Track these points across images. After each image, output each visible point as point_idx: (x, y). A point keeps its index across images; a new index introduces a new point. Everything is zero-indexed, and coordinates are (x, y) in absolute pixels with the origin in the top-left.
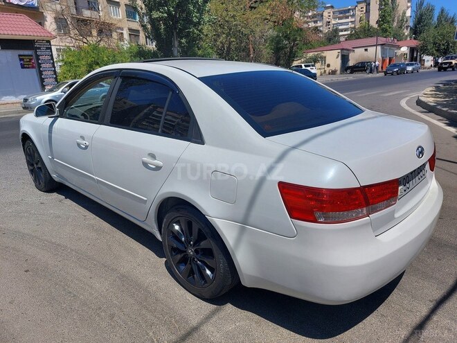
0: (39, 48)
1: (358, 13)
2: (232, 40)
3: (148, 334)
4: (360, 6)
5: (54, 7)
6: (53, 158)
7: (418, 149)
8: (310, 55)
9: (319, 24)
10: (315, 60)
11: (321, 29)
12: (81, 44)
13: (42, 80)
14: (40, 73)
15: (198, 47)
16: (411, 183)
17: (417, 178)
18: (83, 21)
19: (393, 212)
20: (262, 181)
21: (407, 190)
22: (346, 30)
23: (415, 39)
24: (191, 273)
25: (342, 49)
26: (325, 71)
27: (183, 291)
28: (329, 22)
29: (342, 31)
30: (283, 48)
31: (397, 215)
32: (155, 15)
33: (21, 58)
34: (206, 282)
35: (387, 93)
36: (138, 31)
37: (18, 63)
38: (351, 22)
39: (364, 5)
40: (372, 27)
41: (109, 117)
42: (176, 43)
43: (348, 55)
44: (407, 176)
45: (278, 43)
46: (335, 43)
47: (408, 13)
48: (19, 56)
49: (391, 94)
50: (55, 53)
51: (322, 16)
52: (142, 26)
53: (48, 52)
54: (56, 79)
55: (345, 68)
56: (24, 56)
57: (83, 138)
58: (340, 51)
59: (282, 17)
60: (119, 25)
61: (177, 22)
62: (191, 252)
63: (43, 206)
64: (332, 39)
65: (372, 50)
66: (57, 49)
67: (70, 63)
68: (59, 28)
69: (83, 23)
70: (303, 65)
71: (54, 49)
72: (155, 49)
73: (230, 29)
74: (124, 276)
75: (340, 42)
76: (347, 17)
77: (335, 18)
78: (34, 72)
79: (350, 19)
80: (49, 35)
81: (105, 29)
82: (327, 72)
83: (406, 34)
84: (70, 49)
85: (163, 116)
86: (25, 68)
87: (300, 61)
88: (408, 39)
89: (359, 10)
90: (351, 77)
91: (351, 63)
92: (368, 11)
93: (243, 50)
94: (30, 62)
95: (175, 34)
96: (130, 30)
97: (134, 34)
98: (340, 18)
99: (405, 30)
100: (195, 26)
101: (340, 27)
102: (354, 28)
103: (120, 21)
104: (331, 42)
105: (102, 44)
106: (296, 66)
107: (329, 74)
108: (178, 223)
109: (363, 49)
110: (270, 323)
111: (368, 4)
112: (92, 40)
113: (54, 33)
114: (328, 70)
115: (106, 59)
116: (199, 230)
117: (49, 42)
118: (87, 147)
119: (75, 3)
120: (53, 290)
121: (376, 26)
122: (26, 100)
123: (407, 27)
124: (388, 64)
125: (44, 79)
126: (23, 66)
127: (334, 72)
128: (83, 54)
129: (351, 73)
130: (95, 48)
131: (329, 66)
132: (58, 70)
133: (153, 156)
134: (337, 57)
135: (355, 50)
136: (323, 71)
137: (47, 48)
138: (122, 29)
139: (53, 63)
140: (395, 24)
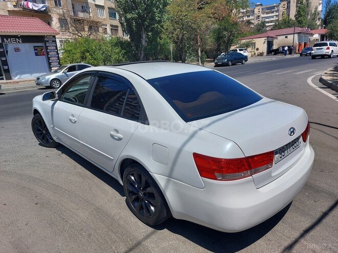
0: (48, 41)
1: (281, 9)
2: (184, 32)
3: (112, 248)
4: (282, 3)
5: (58, 11)
6: (54, 127)
7: (290, 130)
8: (243, 41)
9: (251, 18)
10: (247, 46)
11: (253, 21)
12: (77, 37)
13: (50, 64)
14: (49, 59)
15: (160, 38)
16: (286, 152)
17: (291, 148)
18: (79, 20)
19: (271, 173)
20: (180, 151)
21: (283, 157)
22: (271, 22)
23: (325, 28)
24: (141, 208)
25: (268, 37)
26: (255, 53)
27: (137, 220)
28: (259, 16)
29: (268, 22)
30: (222, 38)
31: (273, 175)
32: (129, 16)
33: (35, 48)
34: (151, 215)
35: (299, 71)
36: (117, 27)
37: (33, 52)
38: (276, 16)
39: (285, 3)
40: (291, 20)
41: (90, 103)
42: (144, 36)
43: (273, 42)
44: (283, 147)
45: (219, 33)
46: (262, 32)
47: (320, 8)
48: (34, 47)
49: (302, 72)
50: (58, 44)
51: (254, 11)
52: (121, 23)
53: (54, 44)
54: (59, 62)
55: (270, 51)
56: (38, 47)
57: (73, 116)
58: (266, 38)
59: (222, 15)
60: (104, 23)
61: (145, 21)
62: (141, 194)
63: (48, 159)
64: (260, 29)
65: (290, 37)
66: (60, 41)
67: (69, 51)
68: (61, 26)
69: (78, 22)
70: (238, 49)
71: (58, 41)
72: (129, 40)
73: (183, 25)
74: (98, 209)
75: (266, 31)
76: (273, 12)
77: (263, 13)
78: (44, 58)
79: (275, 14)
80: (55, 32)
81: (94, 26)
82: (256, 54)
83: (318, 24)
84: (69, 41)
85: (125, 101)
86: (38, 55)
87: (235, 46)
88: (320, 28)
89: (282, 7)
90: (274, 58)
91: (275, 47)
92: (288, 8)
93: (193, 40)
94: (41, 51)
95: (143, 29)
96: (111, 26)
97: (114, 28)
98: (267, 13)
99: (318, 21)
100: (158, 23)
101: (267, 20)
102: (278, 20)
103: (104, 19)
104: (260, 32)
105: (92, 37)
106: (233, 50)
107: (258, 55)
108: (133, 175)
109: (284, 36)
110: (192, 243)
111: (289, 3)
112: (85, 34)
113: (58, 30)
114: (257, 52)
115: (94, 48)
116: (146, 180)
117: (54, 37)
118: (75, 122)
119: (73, 8)
120: (53, 217)
121: (294, 19)
122: (38, 79)
123: (319, 19)
124: (303, 47)
125: (51, 63)
126: (37, 54)
127: (261, 54)
128: (78, 45)
129: (275, 54)
130: (87, 40)
131: (257, 49)
132: (61, 56)
133: (117, 131)
134: (264, 43)
135: (278, 37)
136: (253, 53)
137: (53, 41)
138: (106, 25)
139: (57, 52)
140: (309, 17)
